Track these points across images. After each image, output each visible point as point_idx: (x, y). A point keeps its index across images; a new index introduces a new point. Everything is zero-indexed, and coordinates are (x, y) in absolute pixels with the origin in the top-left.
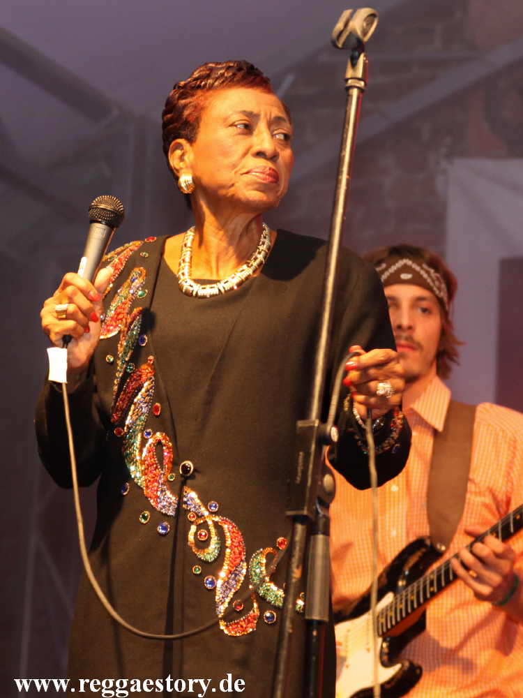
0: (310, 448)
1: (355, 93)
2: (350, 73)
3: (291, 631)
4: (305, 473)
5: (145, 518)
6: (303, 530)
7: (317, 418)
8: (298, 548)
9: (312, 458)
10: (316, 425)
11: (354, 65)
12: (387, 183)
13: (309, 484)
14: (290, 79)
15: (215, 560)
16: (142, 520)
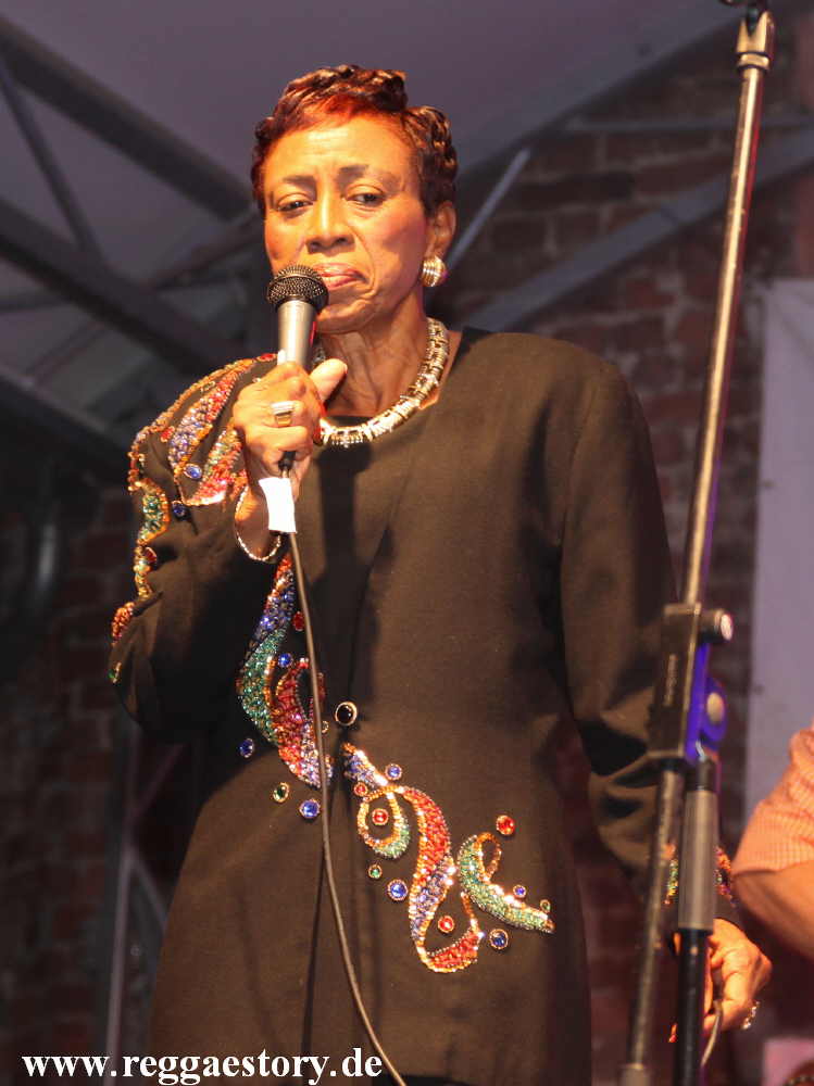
0: (686, 648)
2: (743, 45)
3: (658, 945)
4: (679, 689)
5: (281, 793)
6: (677, 782)
7: (698, 599)
8: (668, 811)
9: (690, 665)
10: (697, 611)
11: (751, 32)
12: (672, 317)
13: (686, 706)
14: (522, 158)
15: (404, 854)
16: (277, 797)
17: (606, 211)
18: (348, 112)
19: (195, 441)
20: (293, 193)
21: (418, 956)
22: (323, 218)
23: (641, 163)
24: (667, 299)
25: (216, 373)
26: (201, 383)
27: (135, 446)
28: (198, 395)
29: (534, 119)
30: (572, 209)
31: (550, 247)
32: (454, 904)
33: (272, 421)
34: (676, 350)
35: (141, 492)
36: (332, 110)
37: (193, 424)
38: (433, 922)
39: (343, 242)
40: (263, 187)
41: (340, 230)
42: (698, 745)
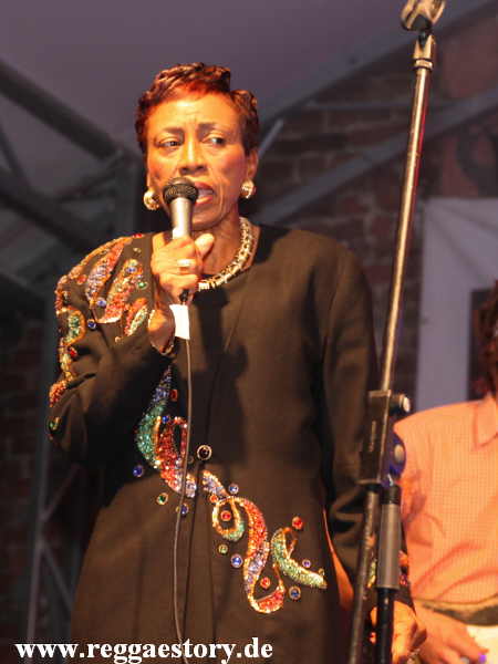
0: (383, 417)
1: (423, 73)
2: (417, 54)
3: (365, 598)
4: (378, 441)
5: (163, 499)
6: (376, 499)
7: (390, 387)
8: (371, 517)
9: (385, 427)
10: (389, 395)
11: (422, 47)
12: (368, 220)
13: (382, 452)
14: (279, 124)
15: (240, 539)
16: (161, 502)
17: (329, 157)
18: (203, 90)
19: (101, 283)
20: (168, 137)
21: (248, 602)
22: (189, 153)
23: (350, 128)
24: (364, 210)
25: (108, 244)
26: (99, 250)
27: (59, 287)
28: (98, 257)
29: (286, 102)
30: (310, 155)
31: (296, 177)
32: (270, 571)
33: (178, 271)
34: (370, 239)
35: (67, 314)
36: (193, 89)
37: (98, 274)
38: (258, 582)
39: (201, 169)
40: (147, 134)
41: (200, 162)
42: (389, 476)
